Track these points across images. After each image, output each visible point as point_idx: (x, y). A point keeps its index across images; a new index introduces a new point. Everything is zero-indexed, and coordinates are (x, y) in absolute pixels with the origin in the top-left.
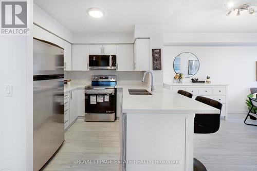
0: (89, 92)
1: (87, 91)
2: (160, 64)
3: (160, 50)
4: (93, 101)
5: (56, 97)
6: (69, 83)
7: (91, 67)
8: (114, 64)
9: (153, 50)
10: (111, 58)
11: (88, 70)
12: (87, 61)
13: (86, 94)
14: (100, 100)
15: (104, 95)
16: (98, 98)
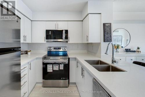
0: (46, 61)
1: (44, 61)
2: (111, 37)
3: (110, 24)
4: (50, 69)
5: (14, 67)
6: (29, 53)
7: (47, 40)
8: (67, 38)
9: (104, 24)
10: (64, 32)
11: (45, 42)
12: (44, 35)
13: (44, 64)
14: (56, 68)
15: (59, 64)
16: (54, 66)
